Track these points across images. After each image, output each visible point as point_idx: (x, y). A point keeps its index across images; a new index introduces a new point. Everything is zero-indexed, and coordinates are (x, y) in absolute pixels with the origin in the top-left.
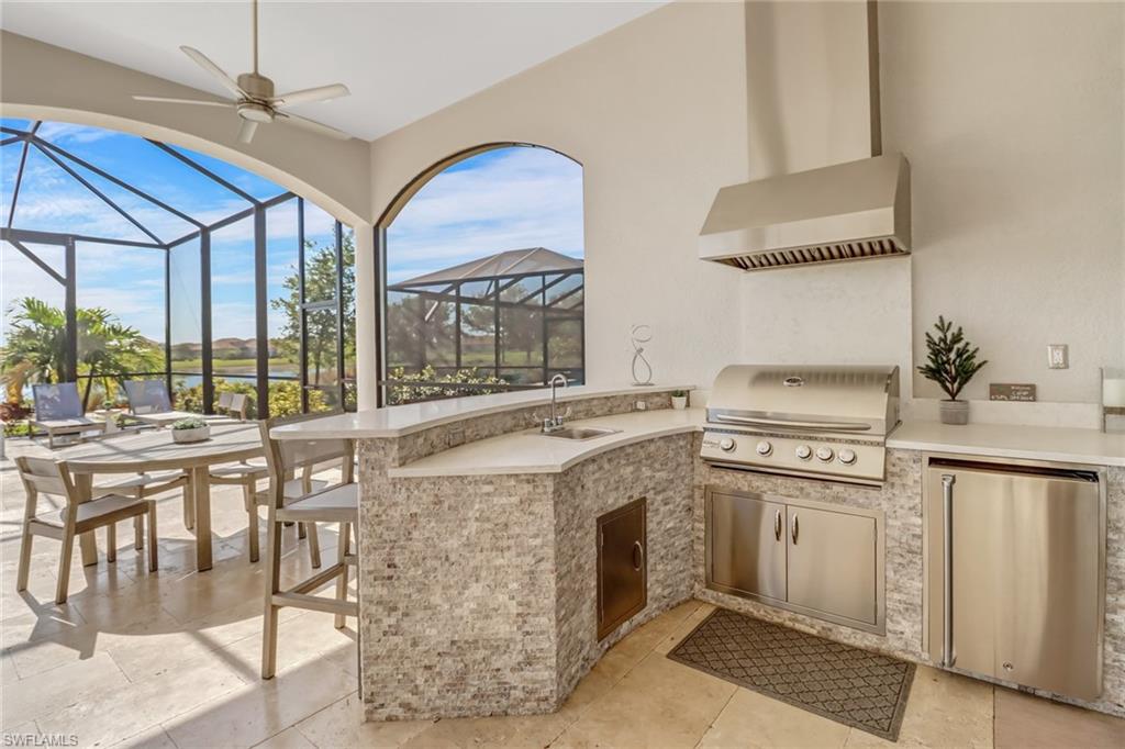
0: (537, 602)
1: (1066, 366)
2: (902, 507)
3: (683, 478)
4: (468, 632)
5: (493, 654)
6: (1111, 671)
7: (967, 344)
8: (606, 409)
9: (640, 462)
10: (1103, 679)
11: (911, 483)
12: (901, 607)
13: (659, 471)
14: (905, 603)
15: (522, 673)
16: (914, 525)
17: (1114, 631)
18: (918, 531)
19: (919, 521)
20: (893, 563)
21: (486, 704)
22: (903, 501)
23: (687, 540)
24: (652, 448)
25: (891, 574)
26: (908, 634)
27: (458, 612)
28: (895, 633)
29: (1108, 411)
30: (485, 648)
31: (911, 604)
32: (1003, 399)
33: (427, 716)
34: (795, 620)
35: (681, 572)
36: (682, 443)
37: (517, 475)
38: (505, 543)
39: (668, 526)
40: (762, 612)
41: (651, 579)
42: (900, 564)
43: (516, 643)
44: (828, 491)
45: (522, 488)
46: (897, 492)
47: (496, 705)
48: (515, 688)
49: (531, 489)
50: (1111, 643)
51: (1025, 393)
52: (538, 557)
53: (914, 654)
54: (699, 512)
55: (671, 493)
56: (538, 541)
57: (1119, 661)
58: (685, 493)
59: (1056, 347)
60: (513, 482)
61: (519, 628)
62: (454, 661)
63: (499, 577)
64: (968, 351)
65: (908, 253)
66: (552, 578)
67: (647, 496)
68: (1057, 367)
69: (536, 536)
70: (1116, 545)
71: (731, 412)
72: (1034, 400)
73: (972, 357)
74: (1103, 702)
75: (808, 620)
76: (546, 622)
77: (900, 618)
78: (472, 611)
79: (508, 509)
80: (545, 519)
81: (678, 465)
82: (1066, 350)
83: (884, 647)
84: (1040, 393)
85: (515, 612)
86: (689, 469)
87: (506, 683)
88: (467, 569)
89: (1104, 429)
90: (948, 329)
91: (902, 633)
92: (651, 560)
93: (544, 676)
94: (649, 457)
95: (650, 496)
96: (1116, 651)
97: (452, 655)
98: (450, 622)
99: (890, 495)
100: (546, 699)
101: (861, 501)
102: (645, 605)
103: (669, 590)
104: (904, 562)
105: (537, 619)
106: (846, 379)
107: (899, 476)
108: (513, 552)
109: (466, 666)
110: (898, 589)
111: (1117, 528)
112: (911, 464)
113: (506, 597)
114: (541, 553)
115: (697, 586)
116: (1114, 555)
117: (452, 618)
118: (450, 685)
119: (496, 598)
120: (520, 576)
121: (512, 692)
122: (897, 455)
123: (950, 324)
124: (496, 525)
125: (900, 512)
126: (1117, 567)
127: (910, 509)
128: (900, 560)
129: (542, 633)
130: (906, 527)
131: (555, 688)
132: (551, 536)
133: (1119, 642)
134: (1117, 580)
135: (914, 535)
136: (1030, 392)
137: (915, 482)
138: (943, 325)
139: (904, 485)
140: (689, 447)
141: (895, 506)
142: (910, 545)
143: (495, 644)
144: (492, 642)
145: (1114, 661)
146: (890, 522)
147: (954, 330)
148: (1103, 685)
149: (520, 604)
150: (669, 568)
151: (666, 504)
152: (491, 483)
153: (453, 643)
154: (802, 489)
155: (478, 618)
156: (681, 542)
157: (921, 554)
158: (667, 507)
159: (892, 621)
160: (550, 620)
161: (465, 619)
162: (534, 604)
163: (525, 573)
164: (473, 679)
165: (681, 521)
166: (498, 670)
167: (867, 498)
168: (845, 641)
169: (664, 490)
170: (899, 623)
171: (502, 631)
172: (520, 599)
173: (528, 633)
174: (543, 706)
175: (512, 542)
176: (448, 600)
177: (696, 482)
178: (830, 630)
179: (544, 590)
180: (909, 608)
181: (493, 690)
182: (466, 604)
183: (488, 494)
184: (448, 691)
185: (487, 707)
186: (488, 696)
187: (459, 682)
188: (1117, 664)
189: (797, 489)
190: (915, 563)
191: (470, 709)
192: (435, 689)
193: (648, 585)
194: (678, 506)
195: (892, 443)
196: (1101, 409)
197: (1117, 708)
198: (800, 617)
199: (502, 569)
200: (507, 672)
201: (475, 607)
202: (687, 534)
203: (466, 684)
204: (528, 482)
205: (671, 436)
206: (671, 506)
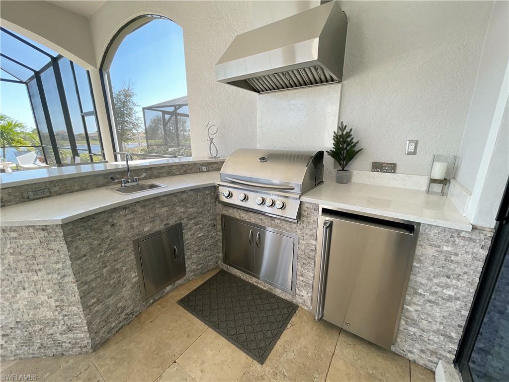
0: (68, 299)
1: (414, 153)
2: (307, 234)
3: (209, 211)
4: (25, 316)
5: (45, 327)
6: (402, 333)
7: (353, 138)
8: (182, 171)
9: (174, 204)
10: (397, 336)
11: (312, 221)
12: (303, 284)
13: (190, 208)
14: (305, 282)
15: (67, 335)
16: (312, 244)
17: (407, 314)
18: (313, 248)
19: (314, 243)
20: (301, 262)
21: (49, 351)
22: (307, 231)
23: (213, 241)
24: (184, 196)
25: (299, 267)
26: (305, 296)
27: (15, 306)
28: (299, 295)
29: (433, 181)
30: (40, 324)
31: (308, 283)
32: (378, 171)
33: (12, 358)
34: (258, 283)
35: (209, 256)
36: (207, 192)
37: (33, 226)
38: (37, 268)
39: (199, 235)
40: (245, 277)
41: (188, 263)
42: (304, 263)
43: (59, 321)
44: (273, 222)
45: (40, 234)
46: (305, 226)
47: (55, 351)
48: (65, 342)
49: (46, 234)
50: (405, 320)
51: (389, 168)
52: (62, 275)
53: (307, 306)
54: (219, 227)
55: (201, 219)
56: (60, 266)
57: (407, 330)
58: (210, 218)
59: (411, 142)
60: (31, 230)
61: (59, 313)
62: (21, 331)
63: (38, 287)
64: (353, 142)
65: (340, 82)
66: (75, 287)
67: (182, 222)
68: (409, 153)
69: (57, 263)
70: (417, 270)
71: (232, 176)
72: (394, 173)
73: (354, 146)
74: (395, 347)
75: (263, 284)
76: (77, 309)
77: (302, 289)
78: (25, 306)
79: (33, 247)
80: (62, 253)
81: (205, 204)
82: (416, 143)
83: (294, 301)
84: (398, 169)
85: (54, 305)
86: (213, 206)
87: (58, 340)
88: (14, 283)
89: (428, 192)
90: (344, 129)
91: (302, 296)
92: (187, 254)
93: (82, 335)
94: (182, 201)
95: (184, 221)
96: (406, 325)
97: (19, 329)
98: (12, 312)
99: (301, 227)
100: (86, 346)
101: (288, 229)
102: (185, 274)
103: (201, 266)
104: (306, 262)
105: (70, 308)
106: (292, 158)
107: (307, 217)
108: (44, 272)
109: (30, 334)
110: (301, 275)
111: (420, 260)
112: (313, 211)
113: (46, 298)
114: (63, 272)
115: (219, 262)
116: (415, 275)
117: (13, 310)
118: (22, 343)
119: (40, 298)
120: (52, 285)
121: (64, 344)
122: (306, 205)
123: (346, 126)
124: (27, 257)
125: (306, 237)
126: (416, 282)
127: (311, 236)
128: (304, 261)
129: (75, 315)
130: (308, 245)
131: (90, 341)
132: (69, 262)
133: (409, 321)
134: (413, 288)
135: (311, 250)
136: (392, 168)
137: (314, 221)
138: (342, 127)
139: (308, 222)
140: (213, 194)
141: (304, 233)
142: (309, 255)
143: (46, 322)
144: (44, 321)
145: (404, 329)
146: (301, 241)
147: (347, 130)
148: (396, 339)
149: (56, 301)
150: (200, 256)
151: (196, 225)
152: (15, 231)
153: (17, 322)
154: (262, 219)
155: (30, 309)
156: (207, 243)
157: (314, 259)
158: (198, 226)
159: (298, 290)
160: (78, 308)
161: (21, 310)
162: (65, 300)
163: (55, 284)
164: (36, 339)
165: (208, 232)
166: (52, 334)
167: (291, 227)
168: (278, 295)
169: (195, 218)
170: (302, 291)
171: (48, 315)
172: (56, 298)
173: (66, 315)
174: (84, 350)
175: (41, 267)
176: (7, 300)
177: (217, 212)
178: (272, 289)
179: (70, 292)
180: (306, 285)
181: (51, 344)
182: (20, 302)
183: (15, 238)
184: (22, 346)
185: (49, 352)
186: (49, 347)
187: (28, 341)
188: (406, 331)
189: (259, 219)
190: (311, 264)
191: (38, 354)
192: (14, 346)
193: (186, 266)
194: (206, 225)
195: (304, 199)
196: (429, 179)
197: (401, 351)
198: (260, 281)
199: (39, 282)
200: (58, 335)
201: (26, 303)
202: (212, 238)
203: (33, 342)
204: (43, 230)
205: (199, 189)
206: (201, 226)
